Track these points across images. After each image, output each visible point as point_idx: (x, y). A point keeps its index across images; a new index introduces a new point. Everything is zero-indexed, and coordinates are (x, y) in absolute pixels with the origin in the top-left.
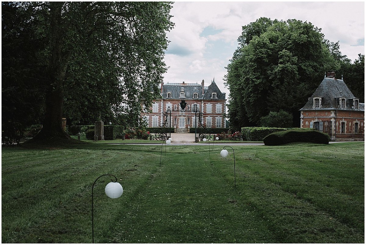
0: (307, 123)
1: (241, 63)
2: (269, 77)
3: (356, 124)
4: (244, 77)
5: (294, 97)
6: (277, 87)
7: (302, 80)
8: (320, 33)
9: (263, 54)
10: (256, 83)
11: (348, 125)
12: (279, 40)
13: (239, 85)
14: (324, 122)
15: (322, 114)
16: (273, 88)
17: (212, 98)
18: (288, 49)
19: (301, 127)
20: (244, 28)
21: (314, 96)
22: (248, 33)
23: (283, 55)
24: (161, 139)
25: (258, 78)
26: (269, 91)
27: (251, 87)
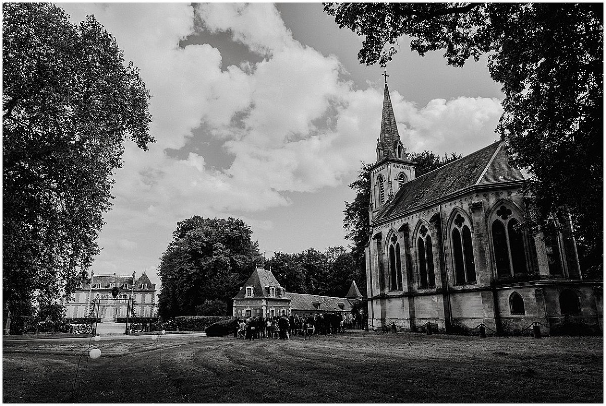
0: (239, 311)
1: (175, 255)
2: (203, 267)
3: (283, 311)
4: (178, 268)
5: (227, 286)
6: (211, 277)
7: (233, 271)
8: (249, 230)
9: (198, 246)
10: (190, 273)
11: (276, 312)
12: (213, 234)
13: (172, 275)
14: (256, 310)
15: (254, 302)
16: (207, 278)
17: (142, 289)
18: (221, 243)
19: (234, 315)
20: (179, 224)
21: (247, 286)
22: (183, 228)
23: (217, 247)
24: (84, 332)
25: (192, 268)
26: (203, 281)
27: (185, 276)
